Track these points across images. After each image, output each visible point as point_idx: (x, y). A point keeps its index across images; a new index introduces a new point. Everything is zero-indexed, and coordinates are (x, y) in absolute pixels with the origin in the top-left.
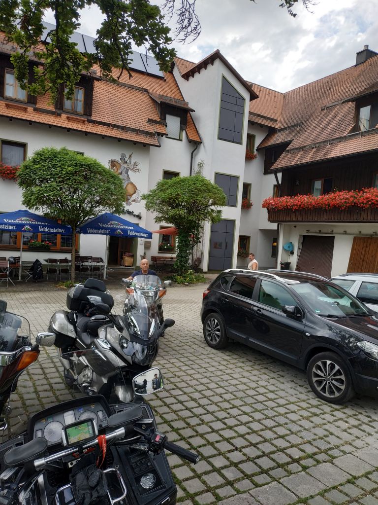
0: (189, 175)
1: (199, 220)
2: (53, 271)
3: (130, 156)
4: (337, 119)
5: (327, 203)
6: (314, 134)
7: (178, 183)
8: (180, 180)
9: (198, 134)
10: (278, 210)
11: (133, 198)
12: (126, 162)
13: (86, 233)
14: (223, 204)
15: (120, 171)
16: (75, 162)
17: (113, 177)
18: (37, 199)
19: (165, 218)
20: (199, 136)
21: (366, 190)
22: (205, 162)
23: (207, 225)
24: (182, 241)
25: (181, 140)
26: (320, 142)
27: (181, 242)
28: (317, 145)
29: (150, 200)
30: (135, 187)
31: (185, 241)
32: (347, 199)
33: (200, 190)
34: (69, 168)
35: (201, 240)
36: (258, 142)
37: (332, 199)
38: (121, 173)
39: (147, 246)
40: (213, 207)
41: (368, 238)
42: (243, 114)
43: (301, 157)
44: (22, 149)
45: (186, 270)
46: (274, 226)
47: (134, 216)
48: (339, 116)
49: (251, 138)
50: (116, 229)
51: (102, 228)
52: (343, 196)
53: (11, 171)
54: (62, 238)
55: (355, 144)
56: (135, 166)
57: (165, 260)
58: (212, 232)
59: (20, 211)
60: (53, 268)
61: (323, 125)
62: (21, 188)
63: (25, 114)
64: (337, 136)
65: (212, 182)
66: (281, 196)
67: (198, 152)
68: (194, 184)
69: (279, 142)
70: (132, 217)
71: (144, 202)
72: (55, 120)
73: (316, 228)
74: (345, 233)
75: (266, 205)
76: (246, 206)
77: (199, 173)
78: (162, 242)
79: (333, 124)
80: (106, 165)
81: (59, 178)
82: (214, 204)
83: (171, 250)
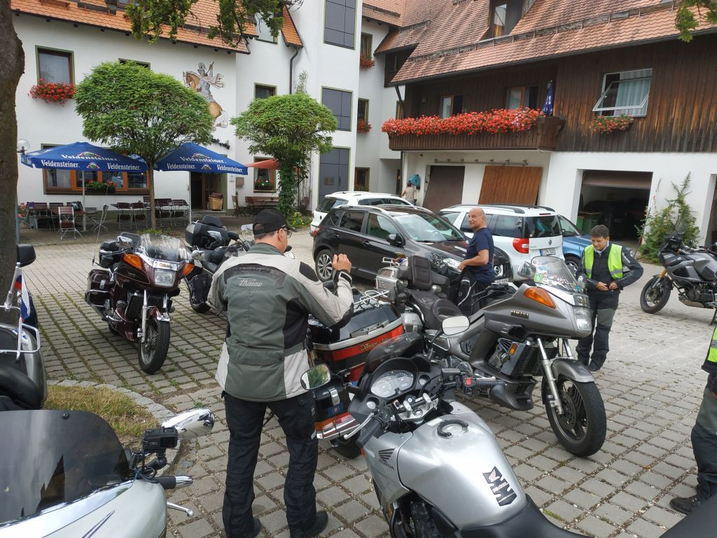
0: (288, 93)
1: (304, 150)
2: (125, 217)
3: (211, 66)
4: (470, 18)
5: (454, 126)
6: (443, 38)
7: (277, 104)
8: (280, 101)
9: (298, 35)
10: (401, 135)
11: (218, 121)
12: (206, 75)
13: (165, 169)
14: (333, 129)
15: (198, 87)
16: (149, 83)
17: (196, 99)
18: (105, 129)
19: (261, 147)
20: (299, 37)
21: (495, 112)
22: (309, 73)
23: (315, 157)
24: (285, 176)
25: (276, 43)
26: (450, 50)
27: (283, 177)
28: (445, 53)
29: (242, 125)
30: (219, 107)
31: (289, 177)
32: (475, 122)
33: (304, 113)
34: (143, 91)
35: (308, 175)
36: (375, 44)
37: (460, 122)
38: (200, 90)
39: (240, 184)
40: (321, 133)
41: (501, 167)
42: (354, 9)
43: (427, 68)
44: (66, 59)
45: (292, 212)
46: (396, 155)
47: (221, 144)
48: (473, 16)
49: (366, 39)
50: (202, 164)
51: (186, 163)
52: (471, 119)
53: (55, 90)
54: (128, 176)
55: (487, 54)
56: (218, 80)
57: (263, 201)
58: (321, 163)
59: (78, 143)
60: (125, 214)
61: (454, 25)
62: (81, 116)
63: (66, 12)
64: (468, 42)
65: (319, 101)
66: (405, 117)
67: (299, 59)
68: (297, 105)
69: (402, 45)
70: (218, 146)
71: (235, 127)
72: (109, 19)
73: (445, 157)
74: (477, 162)
75: (386, 129)
76: (363, 129)
77: (301, 87)
78: (258, 177)
79: (465, 26)
80: (181, 80)
81: (131, 102)
82: (322, 129)
83: (270, 188)
